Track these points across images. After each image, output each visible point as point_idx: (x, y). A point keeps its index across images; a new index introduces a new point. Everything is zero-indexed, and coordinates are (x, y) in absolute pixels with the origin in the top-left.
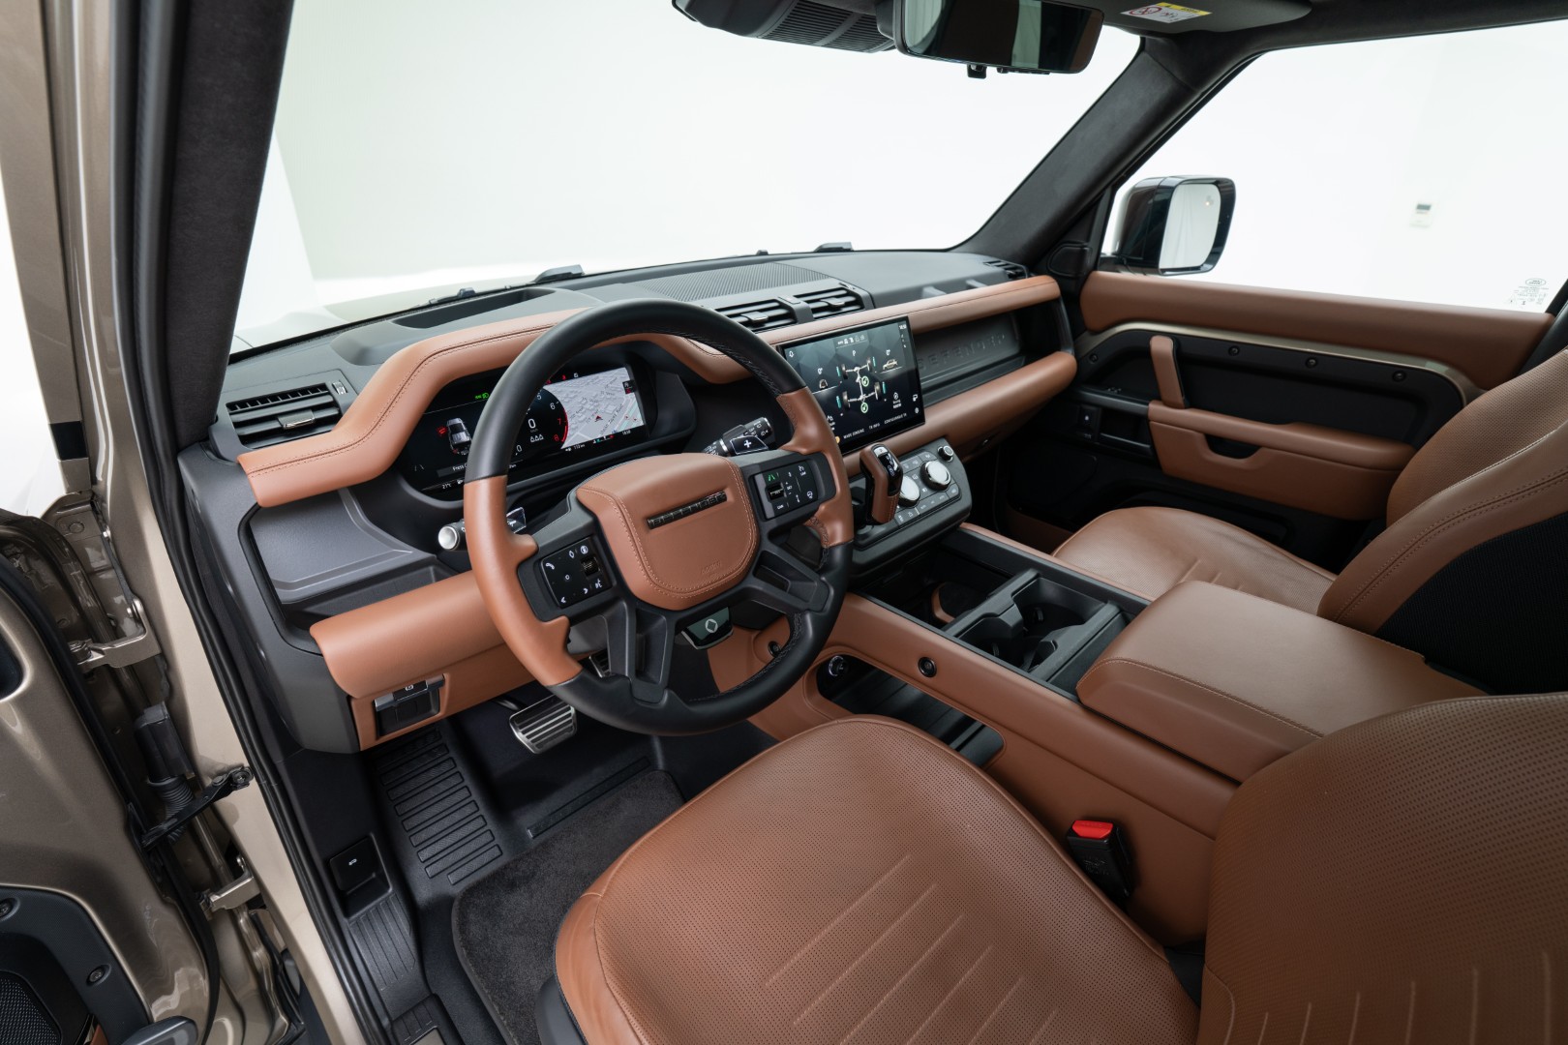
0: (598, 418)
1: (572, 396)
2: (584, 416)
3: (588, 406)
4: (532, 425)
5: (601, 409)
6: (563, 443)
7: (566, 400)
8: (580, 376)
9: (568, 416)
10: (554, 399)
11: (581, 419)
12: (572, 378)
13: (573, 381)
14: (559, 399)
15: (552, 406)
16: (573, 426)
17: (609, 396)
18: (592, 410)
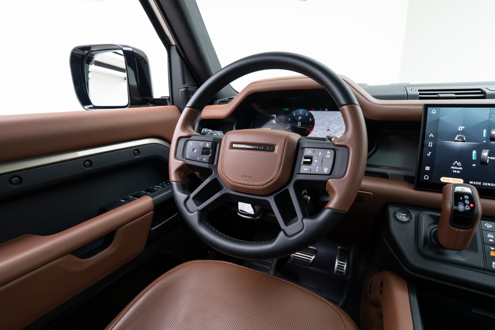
0: (328, 130)
1: (321, 118)
2: (322, 127)
3: (326, 124)
4: (299, 124)
5: (332, 126)
6: (308, 135)
7: (317, 119)
8: (328, 110)
9: (315, 125)
10: (312, 117)
11: (321, 128)
12: (324, 110)
13: (324, 112)
14: (315, 117)
15: (310, 120)
16: (315, 130)
17: (338, 122)
18: (327, 126)
